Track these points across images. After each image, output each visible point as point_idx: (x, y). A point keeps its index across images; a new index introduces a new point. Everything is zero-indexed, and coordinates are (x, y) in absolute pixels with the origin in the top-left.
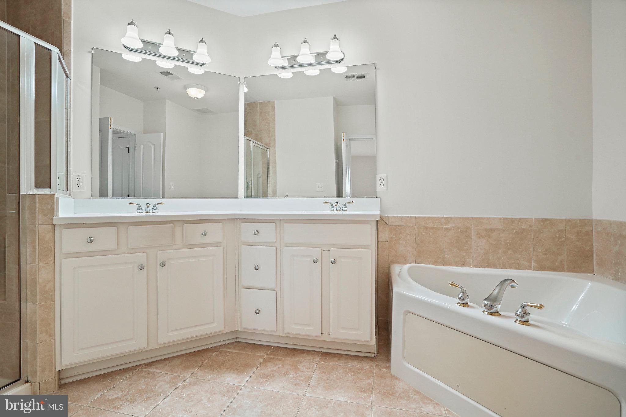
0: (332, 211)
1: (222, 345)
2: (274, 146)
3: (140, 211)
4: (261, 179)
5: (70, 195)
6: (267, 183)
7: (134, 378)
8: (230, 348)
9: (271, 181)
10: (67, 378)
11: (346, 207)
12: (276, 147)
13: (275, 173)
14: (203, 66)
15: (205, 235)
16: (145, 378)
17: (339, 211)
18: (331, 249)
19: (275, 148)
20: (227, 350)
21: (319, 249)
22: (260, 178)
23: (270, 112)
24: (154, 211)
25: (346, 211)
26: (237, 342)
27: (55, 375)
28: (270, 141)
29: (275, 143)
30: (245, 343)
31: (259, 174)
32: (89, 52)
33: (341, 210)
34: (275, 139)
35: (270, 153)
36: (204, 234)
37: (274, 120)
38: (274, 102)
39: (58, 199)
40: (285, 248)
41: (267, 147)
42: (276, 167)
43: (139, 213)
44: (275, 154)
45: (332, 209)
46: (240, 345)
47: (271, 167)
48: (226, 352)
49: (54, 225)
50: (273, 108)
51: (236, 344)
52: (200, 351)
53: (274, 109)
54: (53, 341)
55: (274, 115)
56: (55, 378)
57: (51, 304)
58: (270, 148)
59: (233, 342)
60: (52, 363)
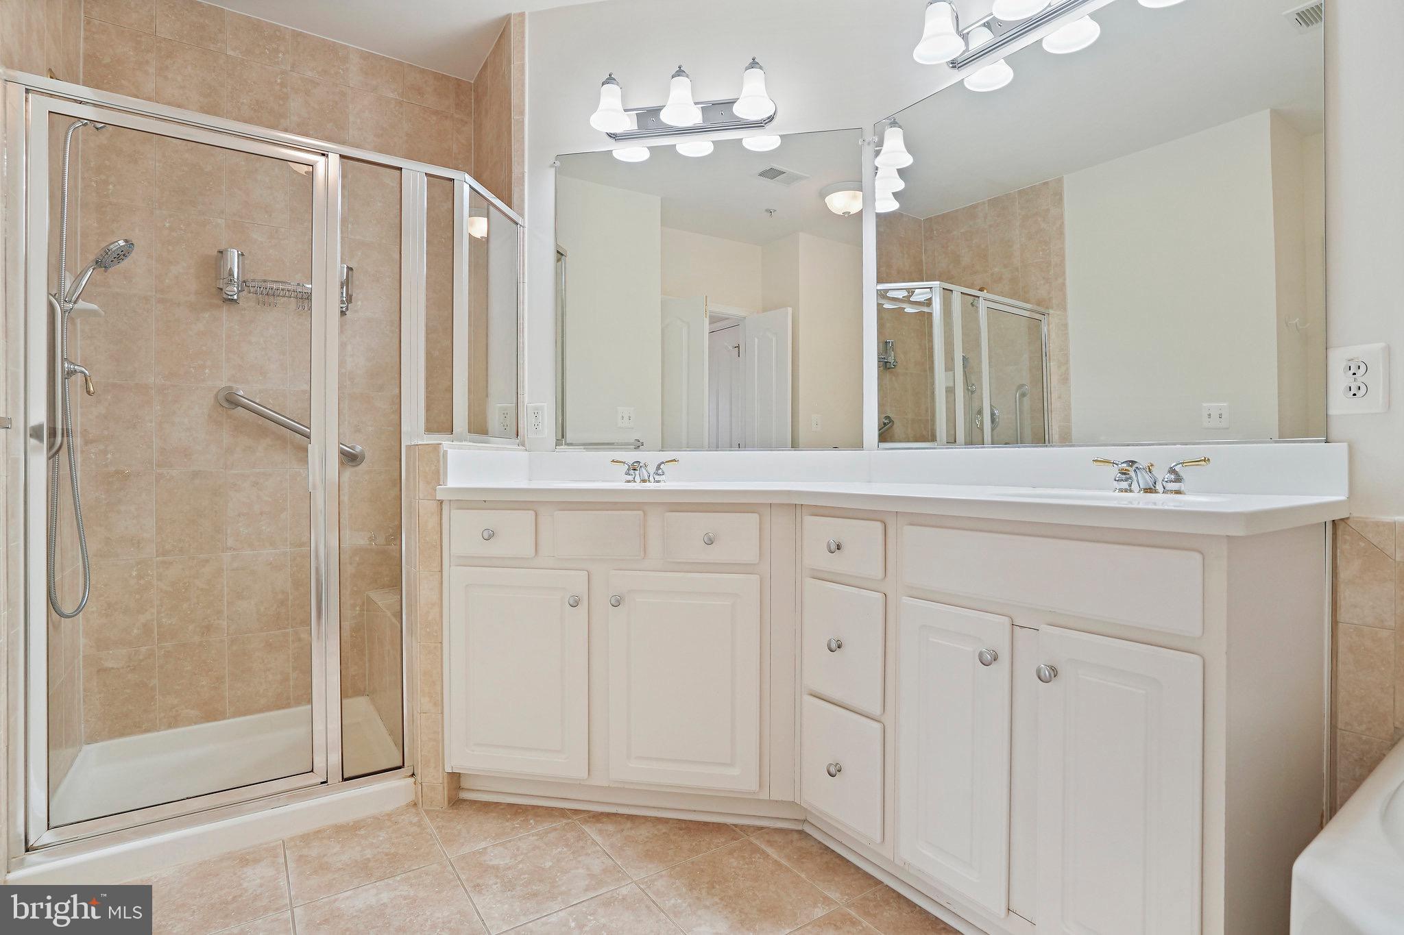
0: (1121, 490)
1: (762, 828)
2: (1063, 307)
3: (630, 478)
4: (1026, 400)
5: (523, 445)
6: (1042, 410)
7: (552, 836)
8: (770, 843)
9: (1056, 404)
10: (473, 790)
11: (1178, 479)
12: (1069, 306)
13: (1065, 379)
14: (768, 127)
15: (710, 542)
16: (567, 845)
17: (1149, 490)
18: (1044, 628)
19: (1065, 309)
20: (763, 847)
21: (1006, 621)
22: (1023, 395)
23: (1048, 210)
24: (657, 478)
25: (1178, 492)
26: (801, 832)
27: (443, 778)
28: (1049, 293)
29: (1064, 295)
30: (820, 842)
31: (1023, 385)
32: (551, 166)
33: (1159, 487)
34: (1064, 284)
35: (1049, 328)
36: (710, 539)
37: (1061, 233)
38: (1060, 181)
39: (446, 452)
40: (906, 600)
41: (1042, 310)
42: (1067, 362)
43: (629, 482)
44: (1066, 325)
45: (1125, 485)
46: (803, 844)
47: (1053, 366)
48: (756, 850)
49: (441, 502)
50: (1058, 197)
51: (796, 836)
52: (706, 824)
53: (1061, 199)
54: (440, 716)
55: (1061, 216)
56: (443, 783)
57: (435, 648)
58: (1051, 311)
59: (792, 831)
60: (439, 756)
